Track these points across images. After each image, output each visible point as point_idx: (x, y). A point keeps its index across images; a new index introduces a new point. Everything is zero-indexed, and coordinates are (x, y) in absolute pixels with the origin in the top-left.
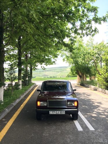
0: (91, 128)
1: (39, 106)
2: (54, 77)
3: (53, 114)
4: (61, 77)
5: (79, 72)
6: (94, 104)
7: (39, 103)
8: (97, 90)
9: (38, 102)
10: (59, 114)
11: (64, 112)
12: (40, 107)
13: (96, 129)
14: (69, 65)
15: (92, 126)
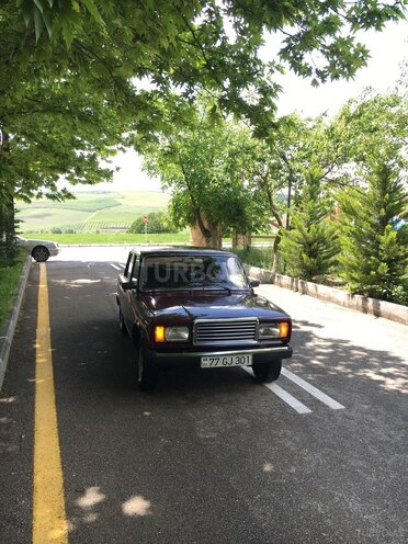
0: (335, 405)
1: (160, 343)
2: (72, 232)
3: (213, 366)
4: (98, 232)
5: (203, 214)
6: (298, 327)
7: (160, 333)
8: (271, 282)
9: (158, 328)
10: (233, 365)
11: (251, 357)
12: (166, 345)
13: (349, 406)
14: (163, 188)
15: (331, 396)
